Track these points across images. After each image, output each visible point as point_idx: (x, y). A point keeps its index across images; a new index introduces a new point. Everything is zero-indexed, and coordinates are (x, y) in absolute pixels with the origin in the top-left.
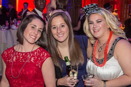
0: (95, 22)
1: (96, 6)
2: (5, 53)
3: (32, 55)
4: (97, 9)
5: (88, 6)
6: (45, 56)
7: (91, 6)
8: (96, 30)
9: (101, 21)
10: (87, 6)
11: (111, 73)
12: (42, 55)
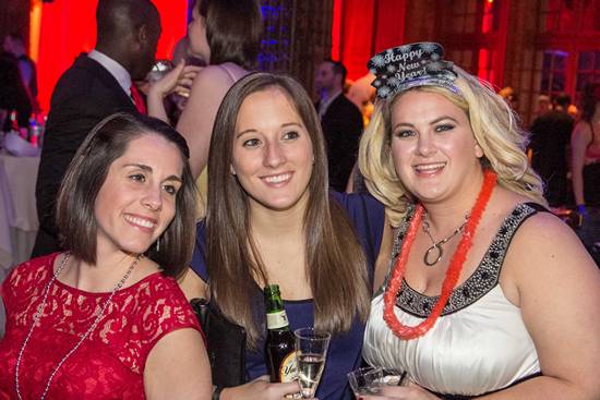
0: (425, 130)
1: (435, 57)
2: (13, 276)
3: (111, 309)
4: (435, 66)
5: (397, 53)
6: (161, 320)
7: (411, 55)
8: (429, 164)
9: (452, 123)
10: (390, 51)
11: (481, 364)
12: (148, 311)
